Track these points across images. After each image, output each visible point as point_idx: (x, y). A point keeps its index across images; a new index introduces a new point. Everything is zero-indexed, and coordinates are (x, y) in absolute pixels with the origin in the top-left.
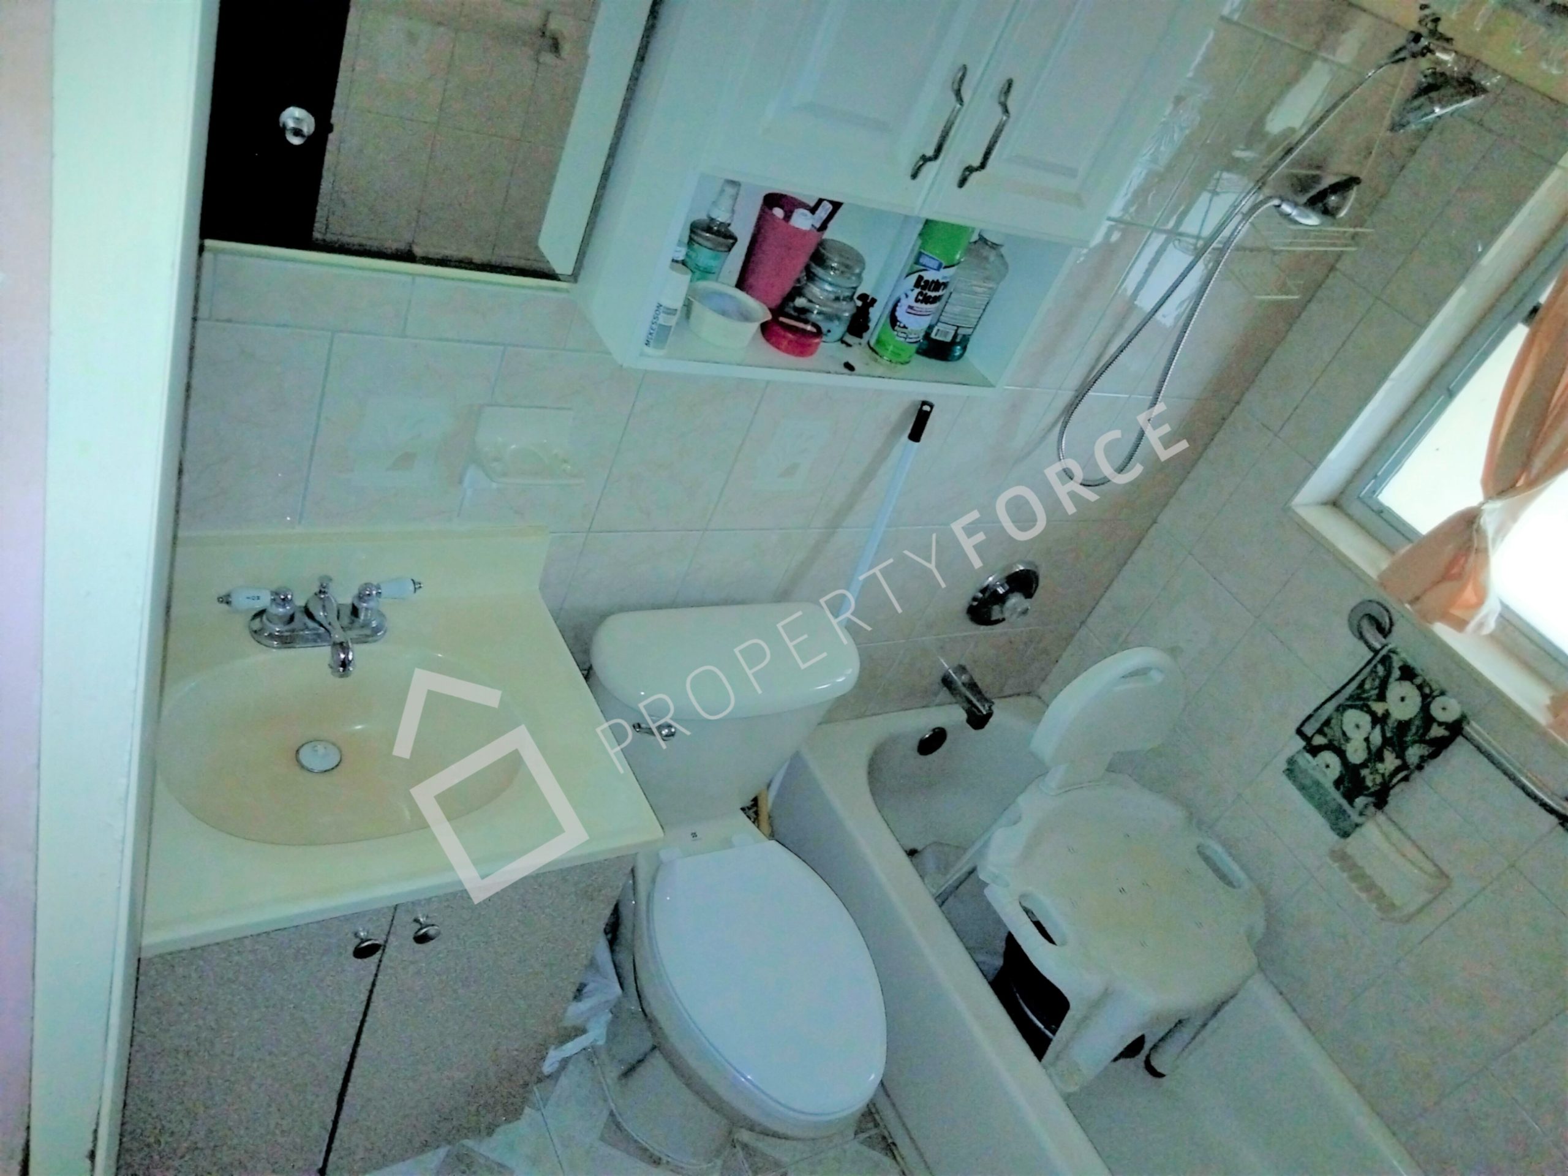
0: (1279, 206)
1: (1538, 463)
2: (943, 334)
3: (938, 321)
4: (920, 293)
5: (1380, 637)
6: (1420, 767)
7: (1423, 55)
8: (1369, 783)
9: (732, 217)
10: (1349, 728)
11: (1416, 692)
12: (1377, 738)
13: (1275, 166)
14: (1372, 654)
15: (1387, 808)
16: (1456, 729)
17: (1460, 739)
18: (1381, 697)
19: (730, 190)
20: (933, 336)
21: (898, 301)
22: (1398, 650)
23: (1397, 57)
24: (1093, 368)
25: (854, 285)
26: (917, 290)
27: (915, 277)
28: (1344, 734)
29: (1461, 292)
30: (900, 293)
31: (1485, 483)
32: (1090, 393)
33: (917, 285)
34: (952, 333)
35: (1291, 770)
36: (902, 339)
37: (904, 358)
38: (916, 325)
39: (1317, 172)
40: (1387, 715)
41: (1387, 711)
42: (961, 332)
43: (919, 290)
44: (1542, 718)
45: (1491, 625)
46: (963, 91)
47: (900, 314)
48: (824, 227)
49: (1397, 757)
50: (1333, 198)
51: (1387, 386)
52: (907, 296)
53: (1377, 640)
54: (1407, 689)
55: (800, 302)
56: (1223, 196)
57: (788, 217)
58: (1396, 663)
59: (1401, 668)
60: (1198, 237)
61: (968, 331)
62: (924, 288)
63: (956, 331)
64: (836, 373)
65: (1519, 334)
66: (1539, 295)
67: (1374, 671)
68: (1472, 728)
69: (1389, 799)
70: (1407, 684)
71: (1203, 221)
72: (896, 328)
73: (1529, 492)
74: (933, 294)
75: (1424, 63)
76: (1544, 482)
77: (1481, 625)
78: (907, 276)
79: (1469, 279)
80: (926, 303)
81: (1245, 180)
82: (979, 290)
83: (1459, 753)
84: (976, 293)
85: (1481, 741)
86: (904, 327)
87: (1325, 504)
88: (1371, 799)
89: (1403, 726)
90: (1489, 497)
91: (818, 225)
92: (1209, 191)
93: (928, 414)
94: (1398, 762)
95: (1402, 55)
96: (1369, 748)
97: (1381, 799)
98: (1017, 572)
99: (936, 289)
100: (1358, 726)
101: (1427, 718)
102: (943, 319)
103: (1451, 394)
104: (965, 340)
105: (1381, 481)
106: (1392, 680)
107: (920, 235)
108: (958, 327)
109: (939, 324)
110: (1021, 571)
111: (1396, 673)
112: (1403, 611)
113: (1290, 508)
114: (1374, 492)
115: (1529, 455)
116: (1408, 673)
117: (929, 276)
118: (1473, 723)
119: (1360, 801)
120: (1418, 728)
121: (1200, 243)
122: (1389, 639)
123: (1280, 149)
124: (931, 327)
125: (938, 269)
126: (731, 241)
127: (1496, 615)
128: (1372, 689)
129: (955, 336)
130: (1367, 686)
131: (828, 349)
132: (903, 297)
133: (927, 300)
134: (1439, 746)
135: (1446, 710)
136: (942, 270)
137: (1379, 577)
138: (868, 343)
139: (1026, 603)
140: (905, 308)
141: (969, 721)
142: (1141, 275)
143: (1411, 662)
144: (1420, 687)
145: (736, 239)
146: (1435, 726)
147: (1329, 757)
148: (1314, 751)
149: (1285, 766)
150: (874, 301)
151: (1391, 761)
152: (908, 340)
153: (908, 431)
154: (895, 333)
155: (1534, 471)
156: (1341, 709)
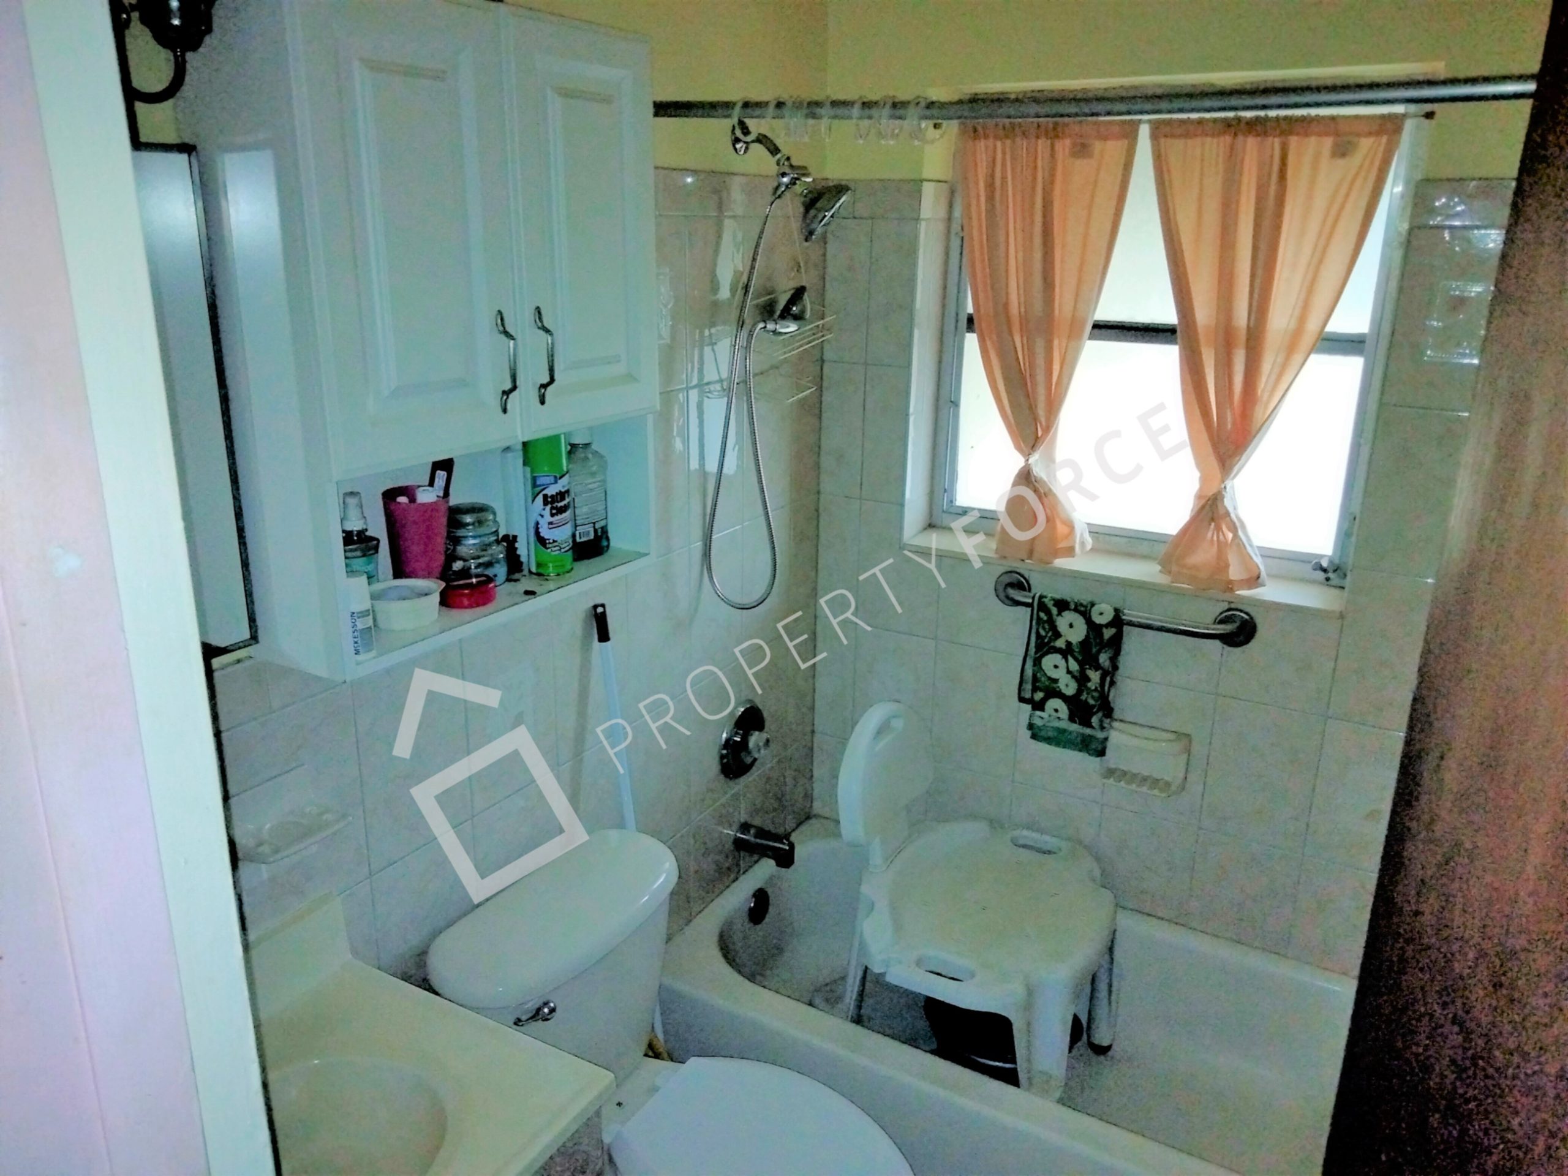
0: (765, 327)
1: (1041, 412)
2: (586, 534)
3: (576, 526)
4: (552, 508)
5: (1027, 593)
6: (1115, 668)
7: (795, 184)
8: (1091, 702)
9: (365, 523)
10: (1053, 674)
11: (1077, 615)
12: (1074, 666)
13: (744, 302)
14: (1029, 609)
15: (1117, 714)
16: (1118, 622)
17: (1126, 628)
18: (1057, 635)
19: (352, 501)
20: (578, 540)
21: (537, 523)
22: (1045, 594)
23: (777, 193)
24: (705, 515)
25: (494, 529)
26: (548, 507)
27: (540, 498)
28: (1050, 679)
29: (916, 333)
30: (534, 517)
31: (1018, 448)
32: (714, 537)
33: (546, 503)
34: (592, 530)
35: (1036, 733)
36: (558, 552)
37: (569, 567)
38: (561, 535)
39: (772, 296)
40: (1069, 644)
41: (1067, 641)
42: (598, 526)
43: (549, 506)
44: (1163, 580)
45: (1089, 541)
46: (508, 329)
47: (545, 533)
48: (446, 493)
49: (1096, 671)
50: (794, 309)
51: (912, 419)
52: (542, 516)
53: (1026, 597)
54: (1069, 616)
55: (458, 565)
56: (720, 344)
57: (412, 500)
58: (1050, 604)
59: (1054, 605)
60: (721, 381)
61: (602, 523)
62: (552, 503)
63: (594, 527)
64: (523, 601)
65: (971, 341)
66: (966, 308)
67: (1039, 619)
68: (1129, 615)
69: (1112, 705)
70: (1066, 614)
71: (718, 369)
72: (548, 546)
73: (1051, 434)
74: (562, 504)
75: (798, 188)
76: (1054, 423)
77: (1083, 544)
78: (533, 501)
79: (917, 320)
80: (561, 514)
81: (727, 328)
82: (595, 485)
83: (1132, 640)
84: (591, 490)
85: (1139, 620)
86: (554, 541)
87: (925, 529)
88: (1100, 714)
89: (1084, 644)
90: (1027, 455)
91: (441, 494)
92: (708, 345)
93: (604, 614)
94: (1098, 673)
95: (779, 192)
96: (1074, 677)
97: (1107, 710)
98: (740, 716)
99: (563, 499)
100: (1056, 667)
101: (1094, 628)
102: (578, 522)
103: (955, 404)
104: (604, 530)
105: (950, 490)
106: (1055, 617)
107: (525, 464)
108: (594, 523)
109: (578, 528)
110: (743, 713)
111: (1054, 611)
112: (1028, 568)
113: (905, 544)
114: (951, 502)
115: (1032, 408)
116: (1062, 605)
117: (551, 491)
118: (1126, 611)
119: (1095, 720)
120: (1095, 639)
121: (725, 384)
122: (1033, 591)
123: (740, 289)
124: (574, 536)
125: (556, 482)
126: (375, 542)
127: (1087, 533)
128: (1047, 633)
129: (596, 531)
130: (1043, 633)
131: (503, 590)
132: (539, 518)
133: (562, 510)
134: (1116, 645)
135: (1103, 615)
136: (559, 481)
137: (996, 553)
138: (530, 572)
139: (764, 736)
140: (546, 526)
141: (779, 864)
142: (697, 430)
143: (1058, 596)
144: (1076, 610)
145: (378, 540)
146: (1105, 630)
147: (1054, 703)
148: (1039, 706)
149: (1029, 733)
150: (515, 537)
151: (1094, 676)
152: (563, 550)
153: (596, 636)
154: (549, 550)
155: (1043, 420)
156: (1037, 662)
